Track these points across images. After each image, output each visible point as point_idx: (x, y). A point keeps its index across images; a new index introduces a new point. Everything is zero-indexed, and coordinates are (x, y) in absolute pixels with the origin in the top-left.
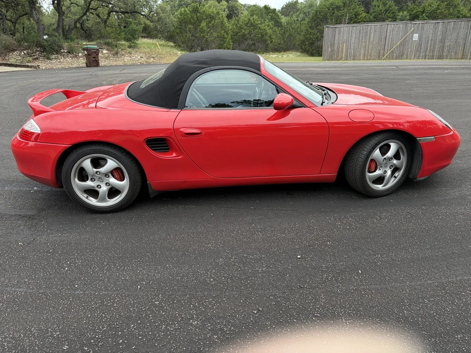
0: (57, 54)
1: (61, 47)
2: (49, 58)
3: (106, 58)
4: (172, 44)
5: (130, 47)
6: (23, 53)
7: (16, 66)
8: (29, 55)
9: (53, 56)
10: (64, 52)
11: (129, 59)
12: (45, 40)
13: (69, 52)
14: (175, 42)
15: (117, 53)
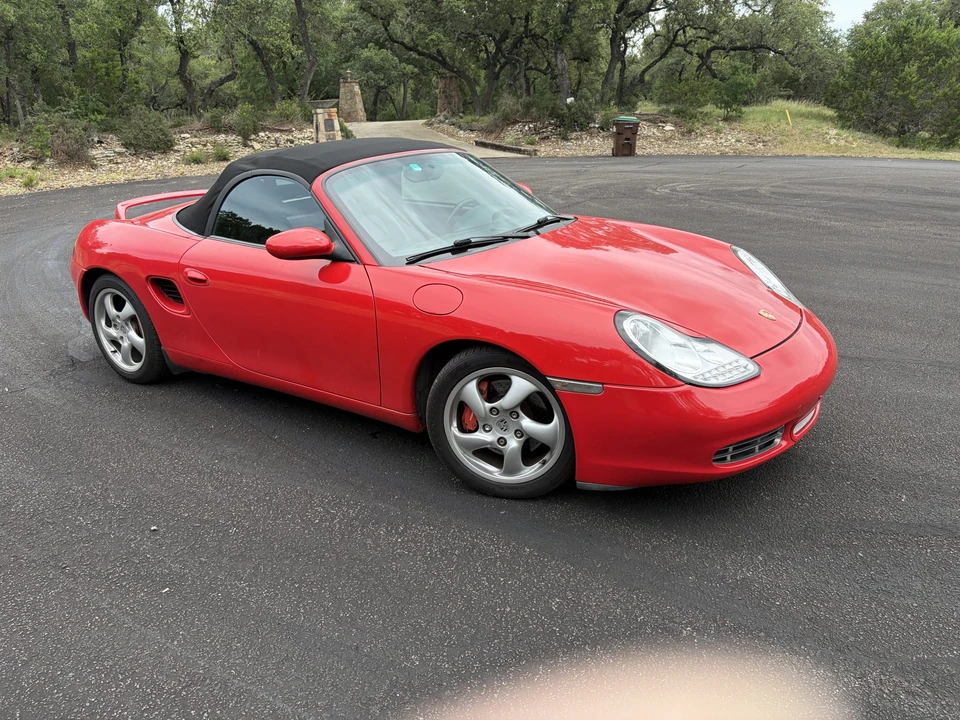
0: (582, 130)
1: (590, 119)
2: (565, 138)
3: (666, 140)
4: (830, 112)
5: (726, 119)
6: (527, 128)
7: (505, 149)
8: (537, 131)
9: (574, 135)
10: (594, 127)
11: (711, 142)
12: (566, 105)
13: (602, 129)
14: (838, 108)
15: (690, 132)
